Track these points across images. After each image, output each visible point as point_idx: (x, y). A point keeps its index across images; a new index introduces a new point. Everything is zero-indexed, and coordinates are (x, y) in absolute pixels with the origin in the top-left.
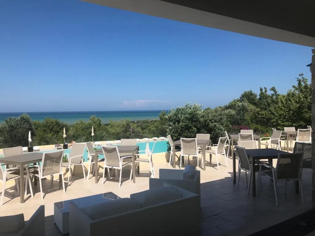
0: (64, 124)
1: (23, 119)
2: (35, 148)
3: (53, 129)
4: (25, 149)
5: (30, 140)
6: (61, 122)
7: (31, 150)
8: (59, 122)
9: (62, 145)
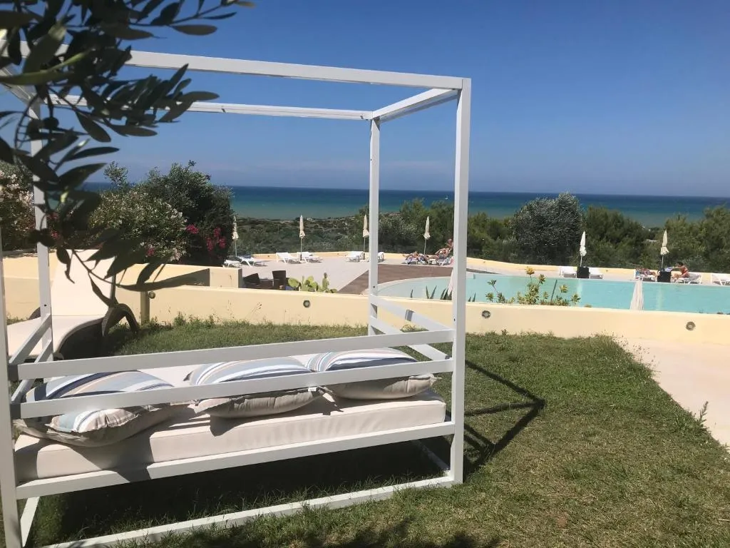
0: (634, 221)
1: (563, 203)
2: (593, 271)
3: (608, 233)
4: (572, 270)
5: (583, 251)
6: (625, 218)
7: (583, 273)
8: (622, 218)
9: (657, 272)
